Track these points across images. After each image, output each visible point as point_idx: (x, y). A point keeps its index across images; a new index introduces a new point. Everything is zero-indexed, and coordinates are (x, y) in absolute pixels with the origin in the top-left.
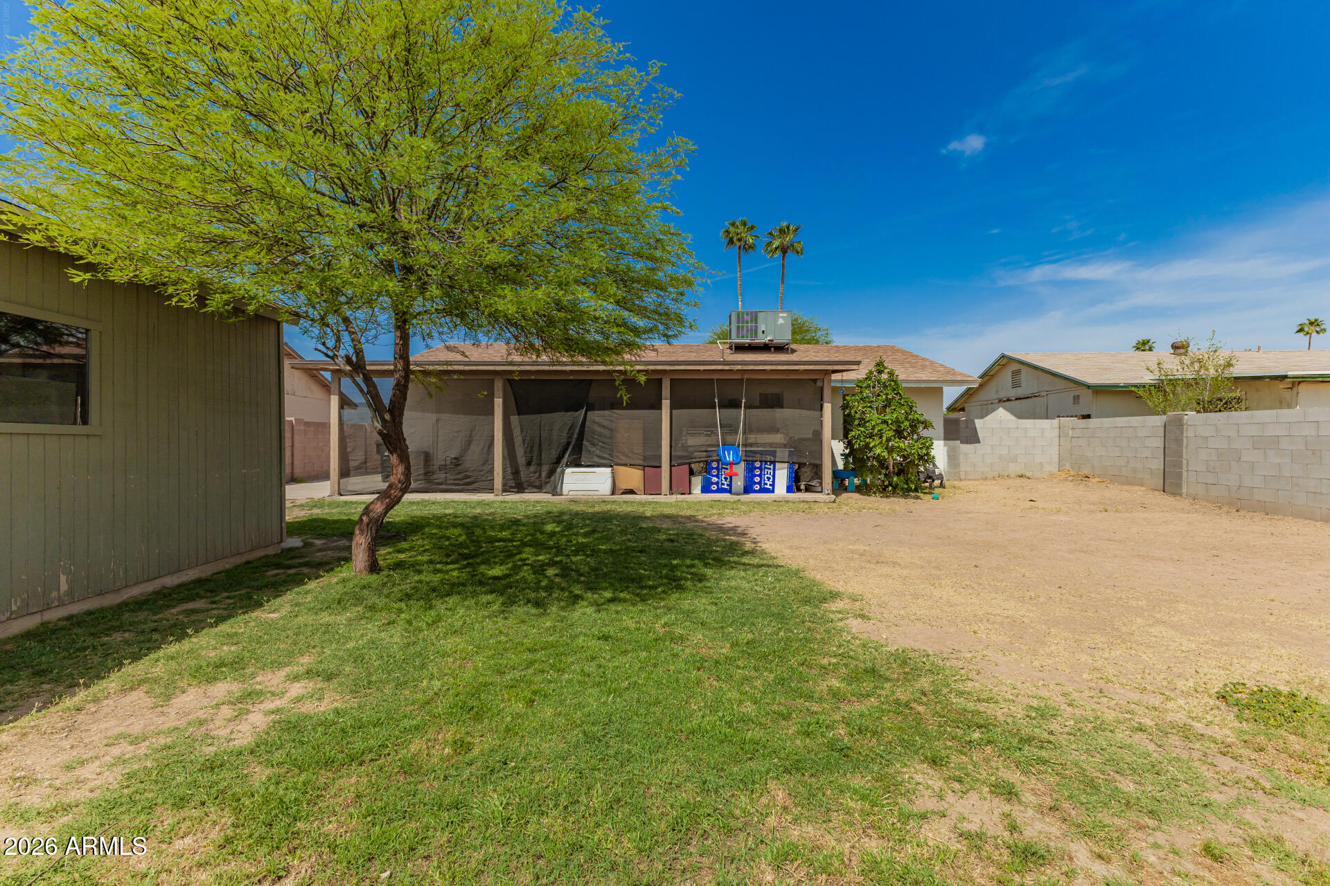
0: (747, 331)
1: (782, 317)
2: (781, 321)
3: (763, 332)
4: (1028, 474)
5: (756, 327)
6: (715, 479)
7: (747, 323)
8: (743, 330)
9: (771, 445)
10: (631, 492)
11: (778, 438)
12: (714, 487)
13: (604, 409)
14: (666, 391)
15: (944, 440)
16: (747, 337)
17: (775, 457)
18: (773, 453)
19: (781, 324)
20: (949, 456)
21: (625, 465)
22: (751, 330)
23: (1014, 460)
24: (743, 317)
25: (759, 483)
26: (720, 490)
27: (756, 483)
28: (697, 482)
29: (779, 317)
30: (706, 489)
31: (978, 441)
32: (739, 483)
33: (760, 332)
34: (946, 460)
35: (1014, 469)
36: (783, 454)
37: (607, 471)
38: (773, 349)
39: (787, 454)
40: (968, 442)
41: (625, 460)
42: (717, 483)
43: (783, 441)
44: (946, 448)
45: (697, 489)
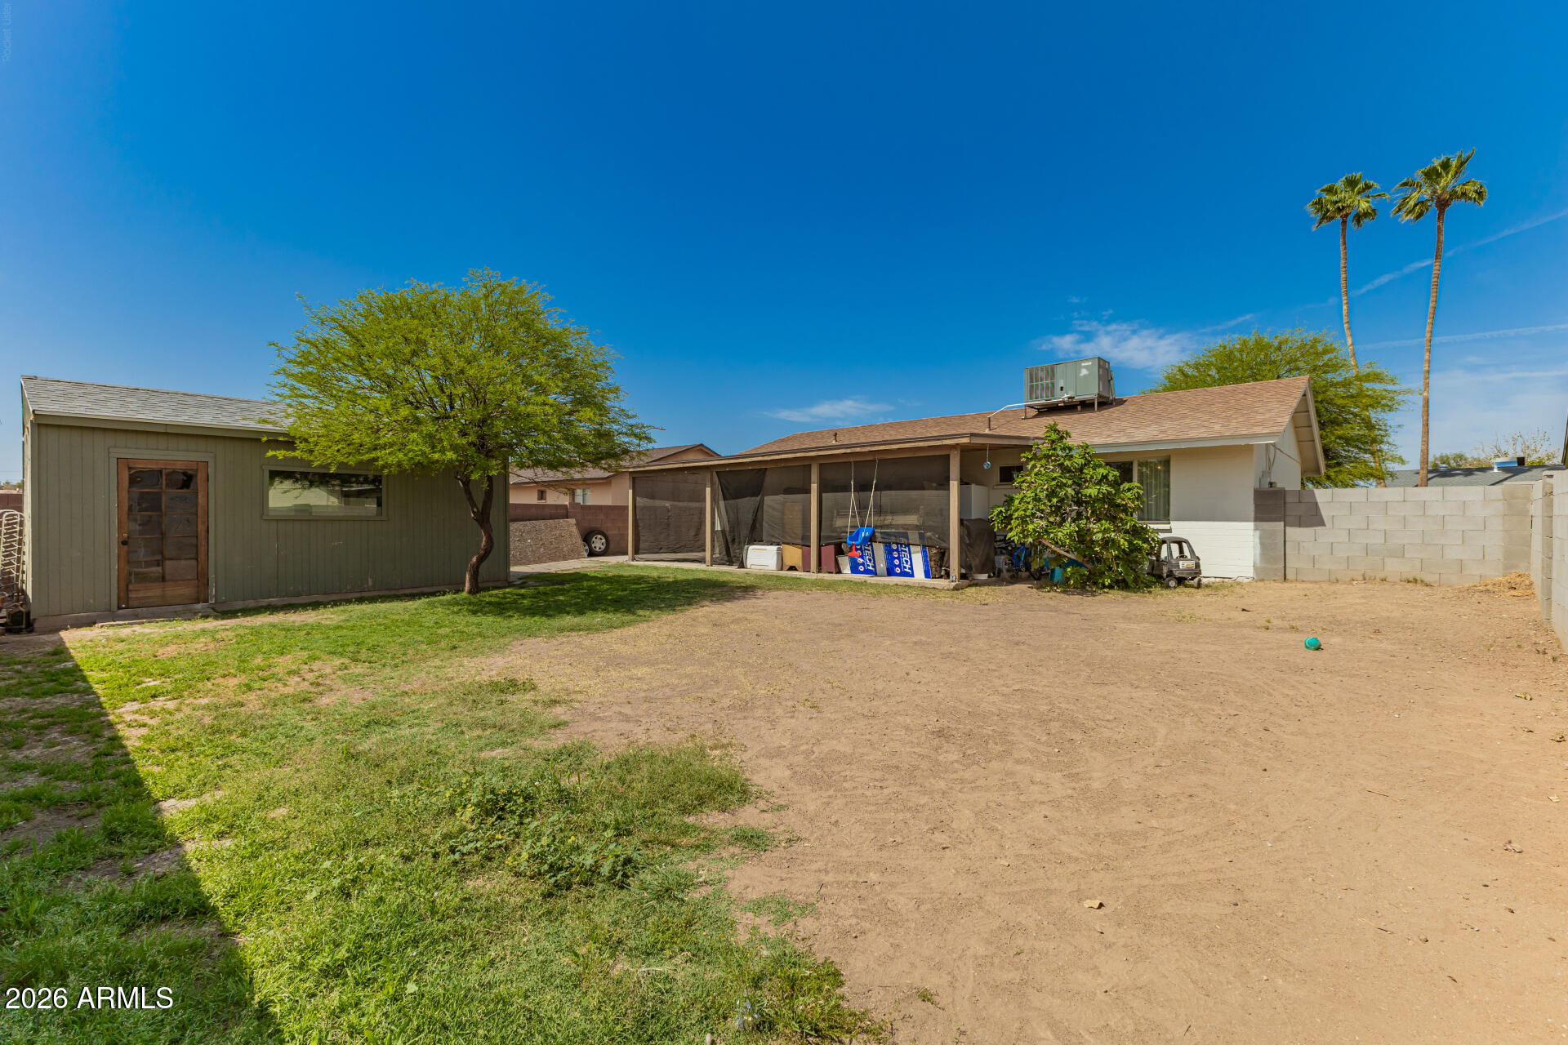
0: (1042, 389)
1: (1085, 367)
2: (1084, 372)
3: (1062, 389)
4: (1428, 578)
5: (1053, 384)
6: (860, 560)
7: (1042, 380)
8: (1037, 389)
9: (903, 526)
10: (792, 568)
11: (912, 519)
12: (861, 568)
13: (777, 494)
14: (814, 476)
15: (1257, 519)
16: (1042, 397)
17: (908, 539)
18: (906, 536)
19: (1085, 376)
20: (1262, 544)
21: (788, 544)
22: (1047, 388)
23: (1400, 553)
24: (1037, 374)
25: (899, 566)
26: (867, 572)
27: (896, 566)
28: (845, 562)
29: (1081, 367)
30: (854, 570)
31: (1322, 523)
32: (882, 566)
33: (1057, 389)
34: (1258, 551)
35: (1395, 568)
36: (914, 536)
37: (774, 548)
38: (1079, 408)
39: (917, 536)
40: (1300, 523)
41: (789, 539)
42: (863, 564)
43: (916, 523)
44: (1258, 533)
45: (847, 570)
